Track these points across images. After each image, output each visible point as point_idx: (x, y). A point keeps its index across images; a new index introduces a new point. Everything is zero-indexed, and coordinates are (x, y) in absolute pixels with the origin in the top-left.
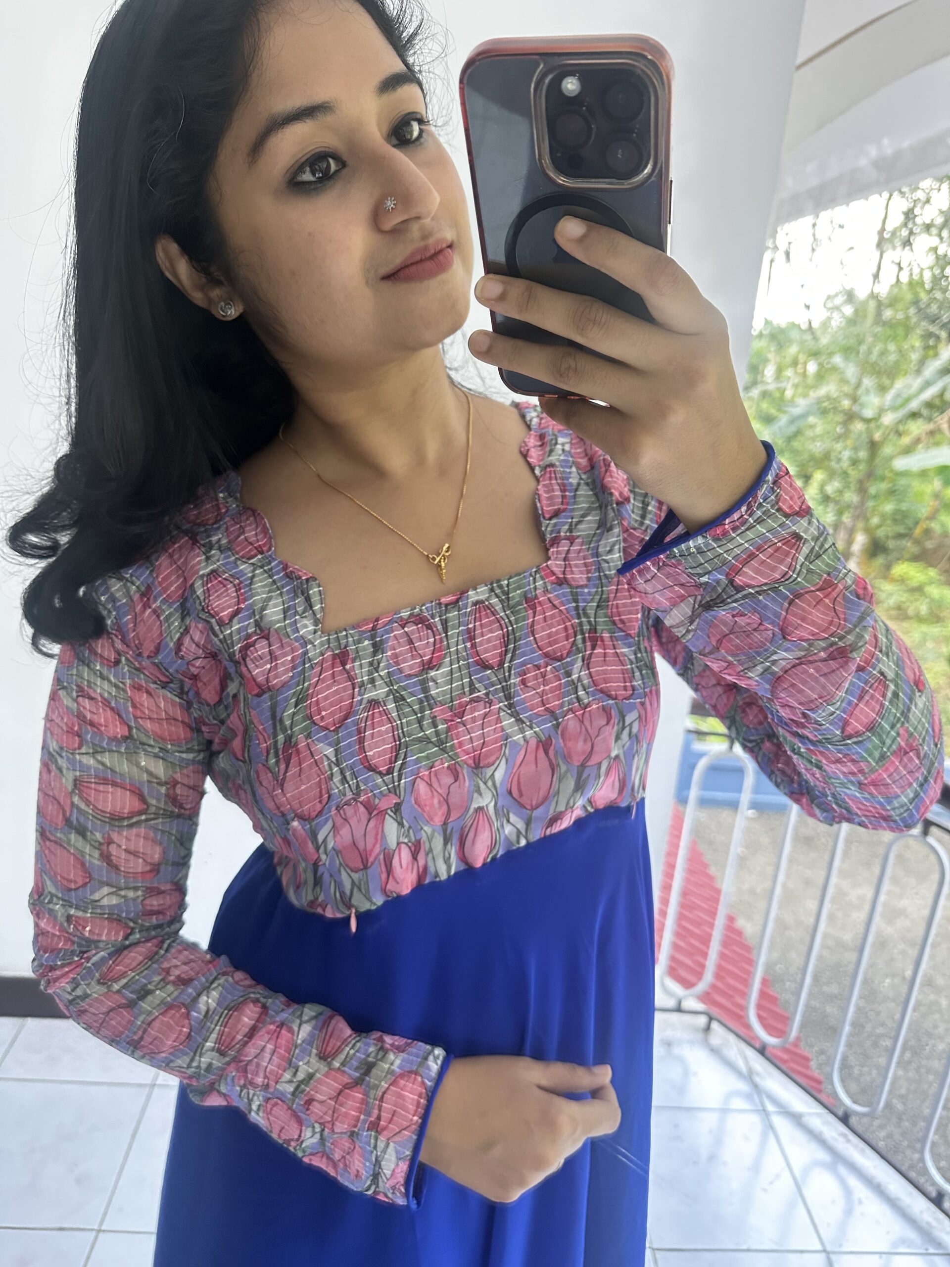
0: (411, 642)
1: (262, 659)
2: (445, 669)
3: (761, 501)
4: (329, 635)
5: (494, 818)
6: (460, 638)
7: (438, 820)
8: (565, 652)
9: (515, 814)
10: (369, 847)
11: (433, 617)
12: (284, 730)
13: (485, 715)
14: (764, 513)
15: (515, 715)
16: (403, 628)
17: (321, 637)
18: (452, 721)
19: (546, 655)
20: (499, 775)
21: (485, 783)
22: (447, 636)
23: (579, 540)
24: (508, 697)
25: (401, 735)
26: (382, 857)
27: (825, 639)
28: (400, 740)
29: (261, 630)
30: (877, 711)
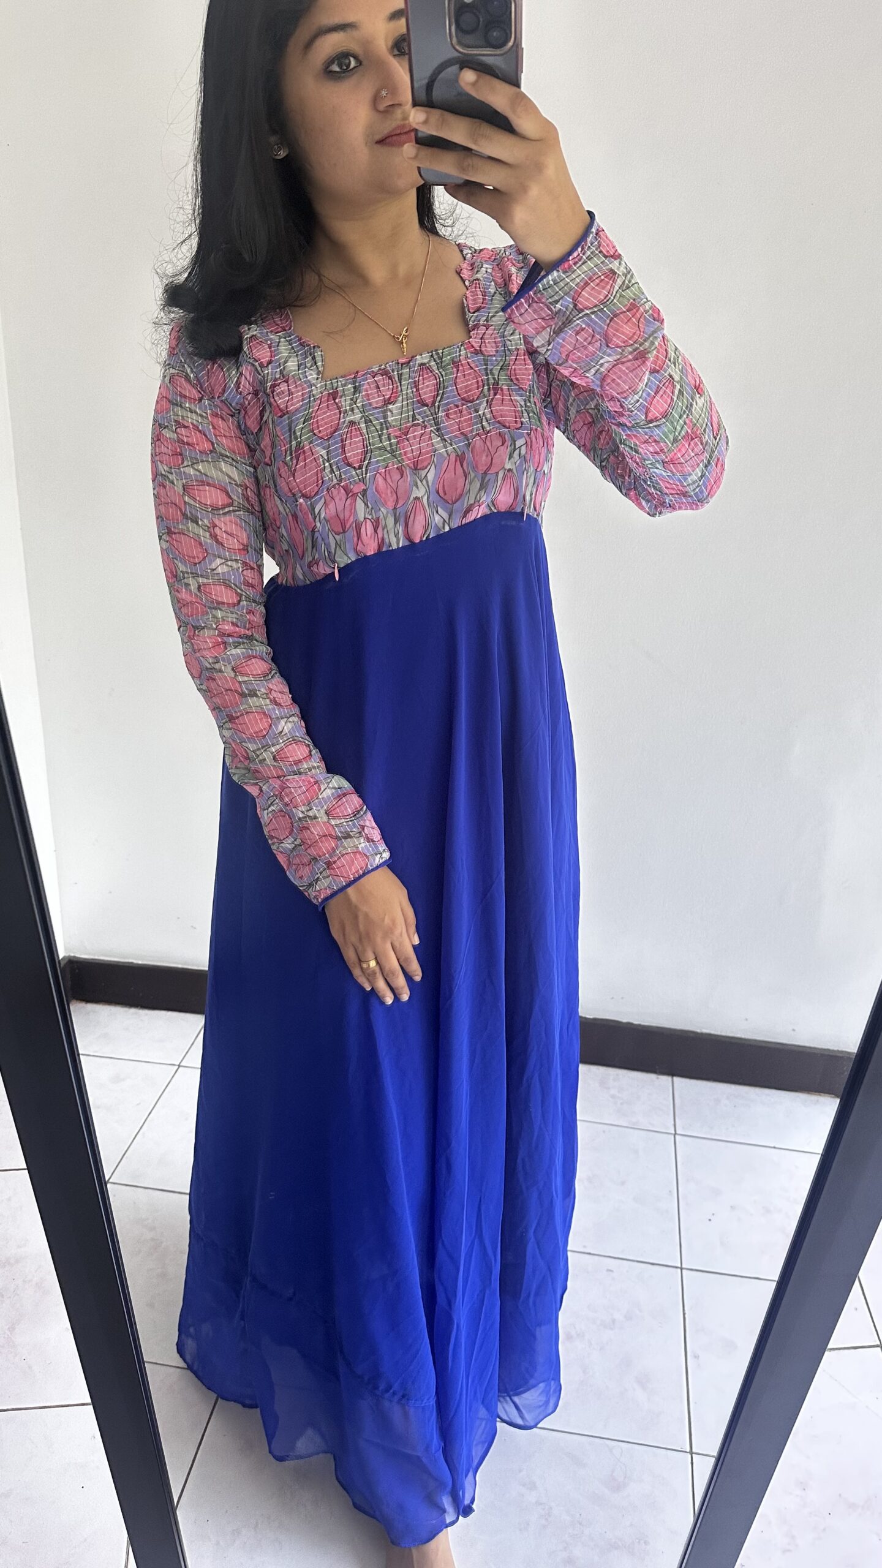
0: (378, 387)
1: (283, 393)
2: (398, 405)
3: (589, 245)
4: (326, 381)
5: (427, 508)
7: (391, 505)
8: (476, 397)
9: (441, 508)
10: (346, 518)
11: (393, 371)
12: (296, 439)
13: (422, 435)
14: (591, 254)
15: (441, 436)
16: (374, 378)
17: (321, 382)
18: (400, 437)
19: (463, 399)
20: (431, 476)
21: (421, 481)
22: (401, 385)
23: (493, 327)
24: (437, 424)
25: (368, 445)
26: (354, 525)
27: (632, 345)
28: (367, 448)
29: (284, 377)
30: (669, 403)
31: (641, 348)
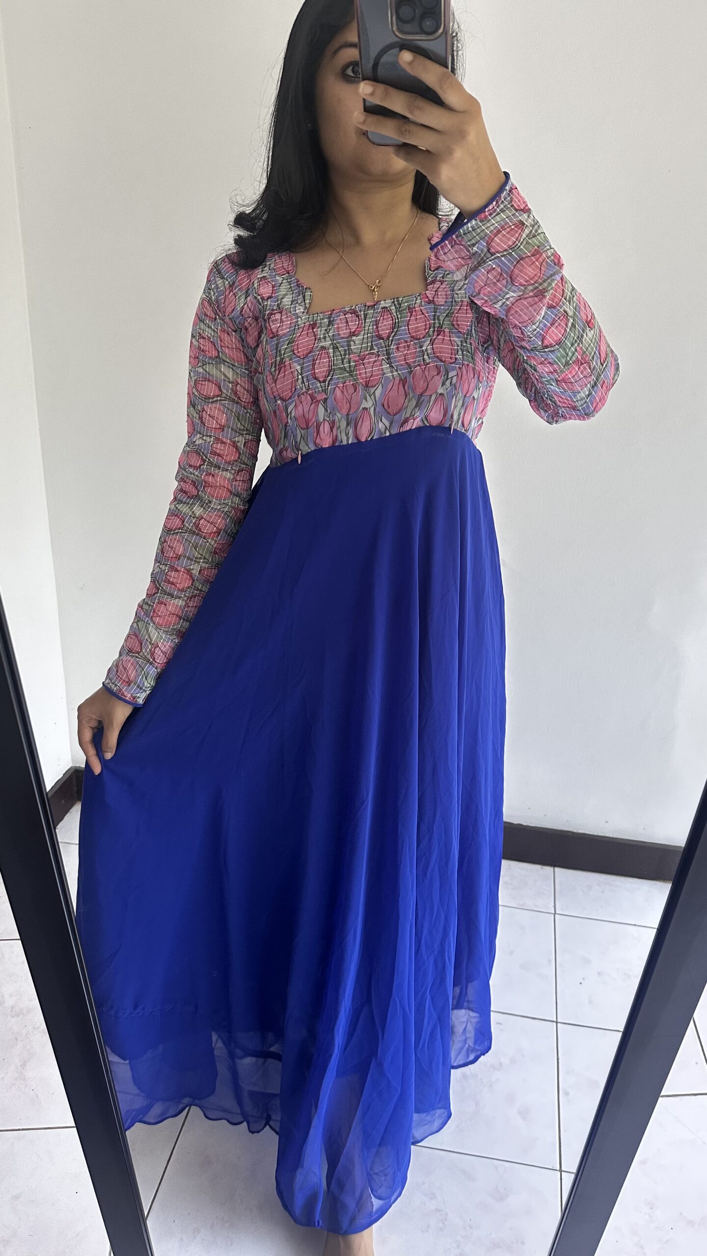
0: (347, 322)
1: (277, 321)
2: (361, 337)
3: (503, 200)
4: (310, 315)
5: (373, 416)
6: (371, 324)
7: (345, 411)
8: (422, 336)
9: (384, 417)
10: (310, 418)
11: (360, 311)
12: (280, 355)
13: (375, 362)
14: (505, 207)
15: (390, 363)
16: (345, 315)
17: (306, 315)
18: (358, 362)
19: (412, 336)
20: (378, 393)
21: (370, 396)
22: (365, 322)
24: (388, 354)
25: (333, 365)
26: (315, 424)
28: (331, 367)
29: (279, 309)
30: (563, 333)
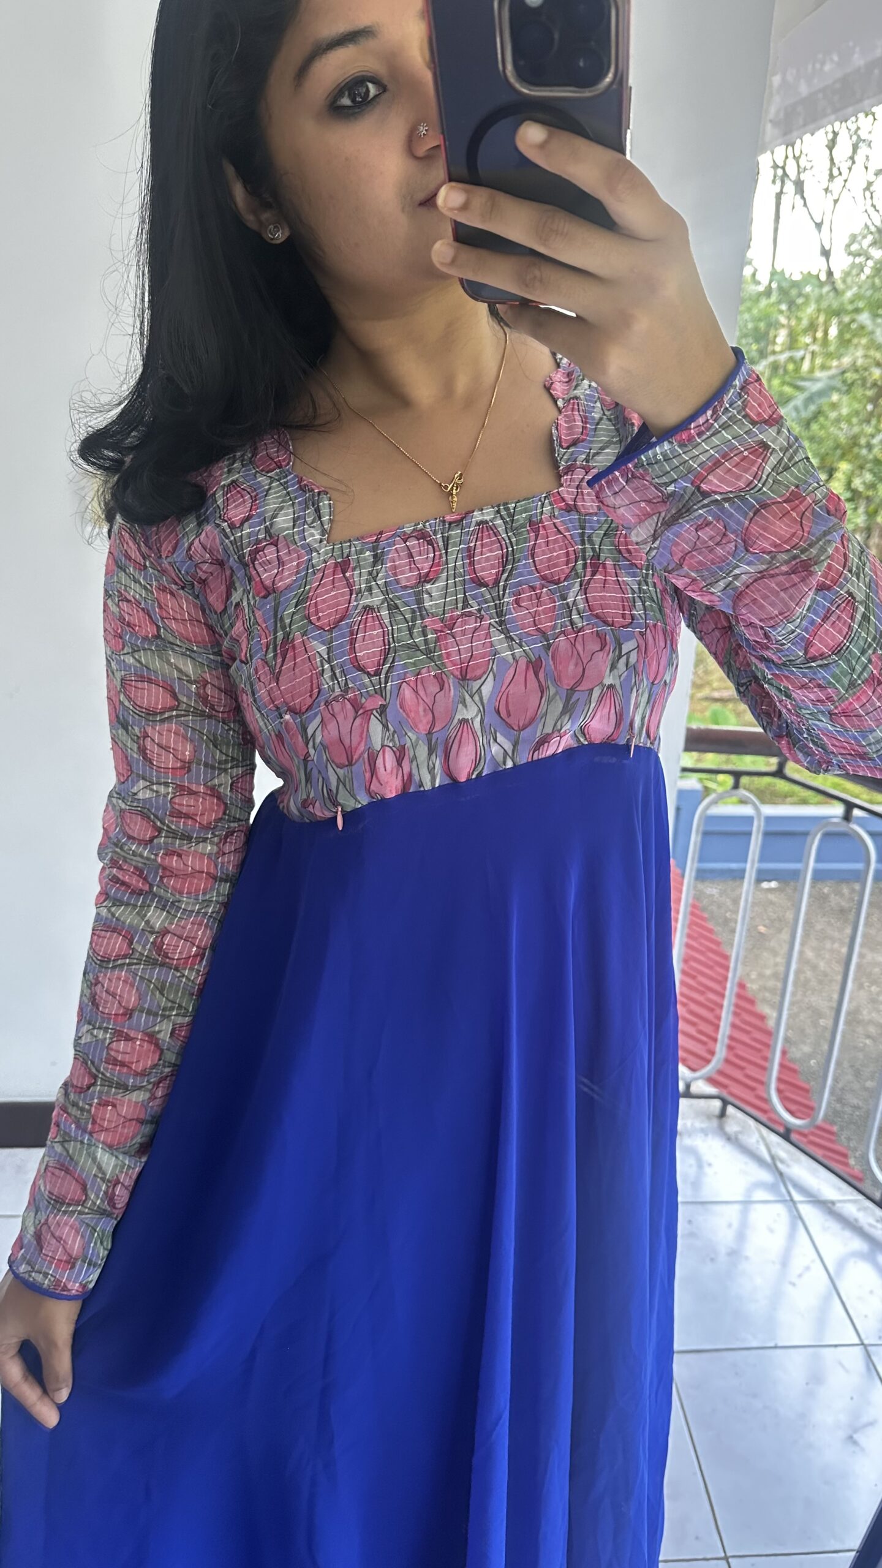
0: (411, 556)
1: (270, 563)
2: (441, 584)
3: (728, 406)
4: (334, 545)
5: (479, 734)
6: (460, 555)
7: (423, 727)
8: (563, 577)
9: (501, 734)
10: (354, 745)
11: (435, 533)
12: (283, 628)
13: (476, 630)
14: (729, 419)
15: (506, 632)
16: (405, 542)
17: (326, 546)
18: (442, 631)
19: (544, 578)
20: (487, 690)
21: (472, 697)
22: (446, 553)
24: (500, 614)
25: (391, 641)
26: (366, 755)
27: (788, 551)
28: (389, 645)
29: (271, 536)
30: (845, 633)
31: (802, 556)
